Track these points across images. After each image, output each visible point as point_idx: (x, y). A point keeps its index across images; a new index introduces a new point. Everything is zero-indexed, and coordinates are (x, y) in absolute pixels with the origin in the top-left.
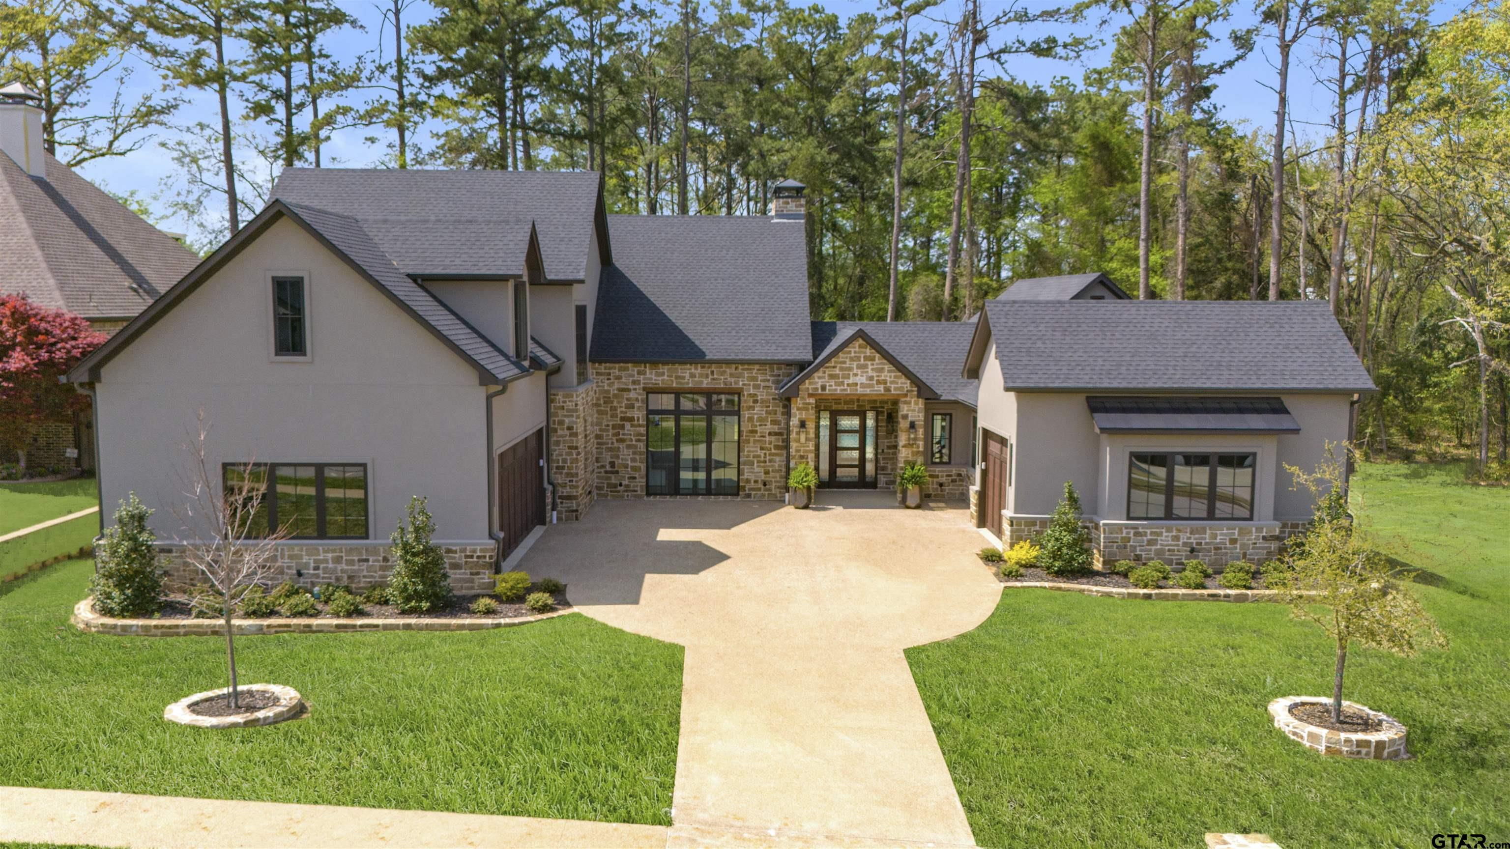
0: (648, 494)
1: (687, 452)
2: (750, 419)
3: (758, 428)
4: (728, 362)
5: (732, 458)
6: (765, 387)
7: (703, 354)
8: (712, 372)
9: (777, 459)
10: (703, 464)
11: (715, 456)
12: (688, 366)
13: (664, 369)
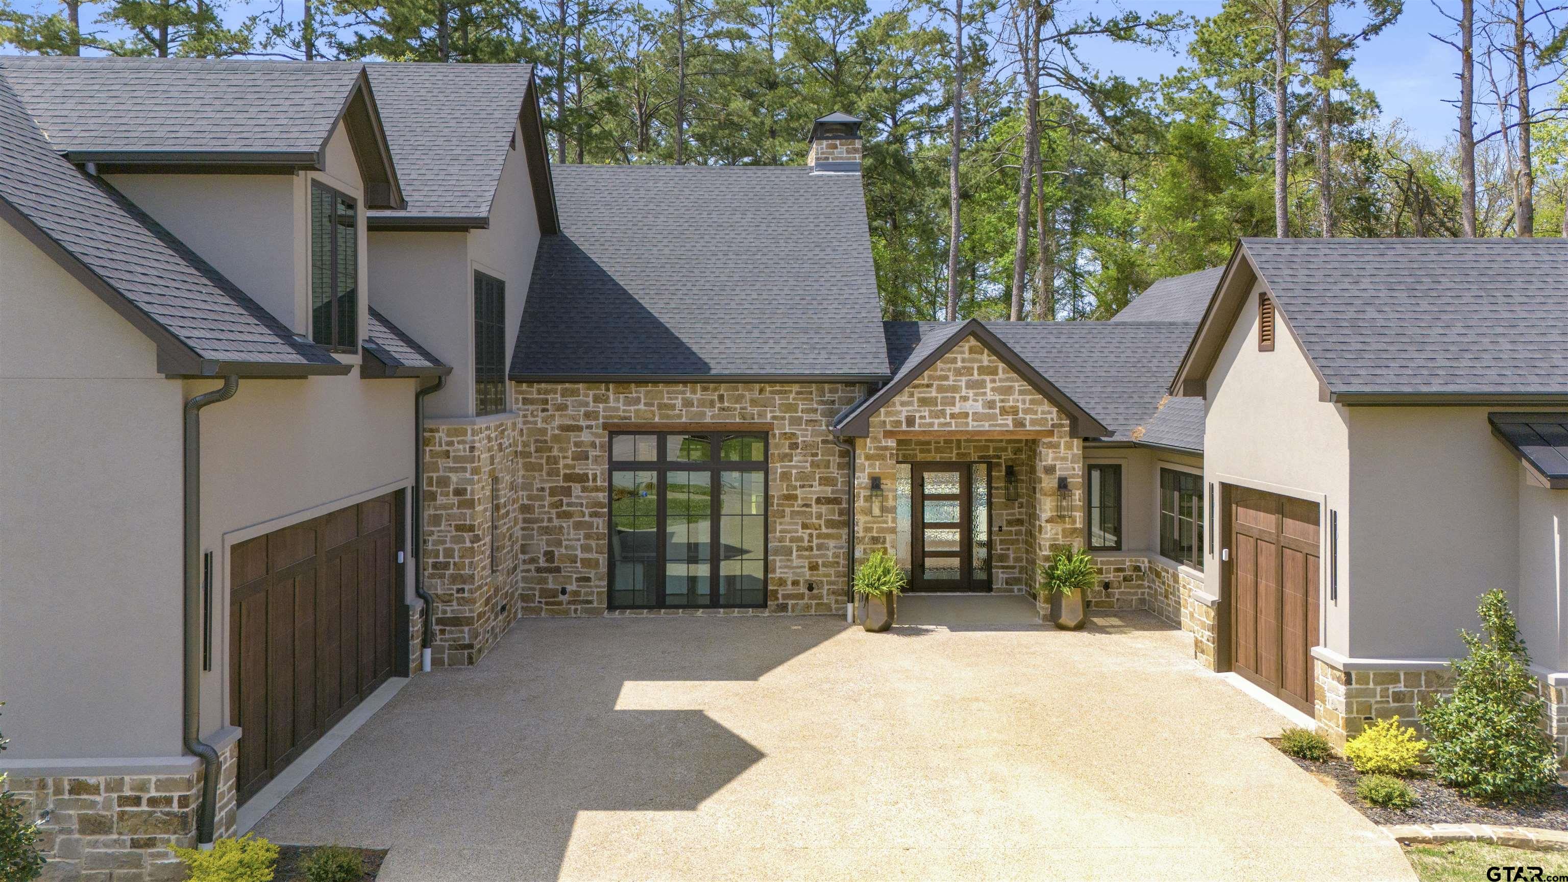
0: (611, 607)
1: (678, 532)
2: (785, 476)
3: (798, 492)
4: (747, 380)
5: (753, 541)
6: (809, 422)
7: (706, 367)
8: (721, 398)
9: (832, 543)
10: (705, 553)
11: (725, 539)
12: (680, 387)
13: (641, 392)
